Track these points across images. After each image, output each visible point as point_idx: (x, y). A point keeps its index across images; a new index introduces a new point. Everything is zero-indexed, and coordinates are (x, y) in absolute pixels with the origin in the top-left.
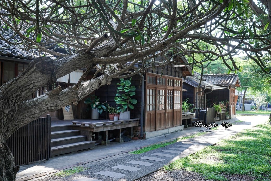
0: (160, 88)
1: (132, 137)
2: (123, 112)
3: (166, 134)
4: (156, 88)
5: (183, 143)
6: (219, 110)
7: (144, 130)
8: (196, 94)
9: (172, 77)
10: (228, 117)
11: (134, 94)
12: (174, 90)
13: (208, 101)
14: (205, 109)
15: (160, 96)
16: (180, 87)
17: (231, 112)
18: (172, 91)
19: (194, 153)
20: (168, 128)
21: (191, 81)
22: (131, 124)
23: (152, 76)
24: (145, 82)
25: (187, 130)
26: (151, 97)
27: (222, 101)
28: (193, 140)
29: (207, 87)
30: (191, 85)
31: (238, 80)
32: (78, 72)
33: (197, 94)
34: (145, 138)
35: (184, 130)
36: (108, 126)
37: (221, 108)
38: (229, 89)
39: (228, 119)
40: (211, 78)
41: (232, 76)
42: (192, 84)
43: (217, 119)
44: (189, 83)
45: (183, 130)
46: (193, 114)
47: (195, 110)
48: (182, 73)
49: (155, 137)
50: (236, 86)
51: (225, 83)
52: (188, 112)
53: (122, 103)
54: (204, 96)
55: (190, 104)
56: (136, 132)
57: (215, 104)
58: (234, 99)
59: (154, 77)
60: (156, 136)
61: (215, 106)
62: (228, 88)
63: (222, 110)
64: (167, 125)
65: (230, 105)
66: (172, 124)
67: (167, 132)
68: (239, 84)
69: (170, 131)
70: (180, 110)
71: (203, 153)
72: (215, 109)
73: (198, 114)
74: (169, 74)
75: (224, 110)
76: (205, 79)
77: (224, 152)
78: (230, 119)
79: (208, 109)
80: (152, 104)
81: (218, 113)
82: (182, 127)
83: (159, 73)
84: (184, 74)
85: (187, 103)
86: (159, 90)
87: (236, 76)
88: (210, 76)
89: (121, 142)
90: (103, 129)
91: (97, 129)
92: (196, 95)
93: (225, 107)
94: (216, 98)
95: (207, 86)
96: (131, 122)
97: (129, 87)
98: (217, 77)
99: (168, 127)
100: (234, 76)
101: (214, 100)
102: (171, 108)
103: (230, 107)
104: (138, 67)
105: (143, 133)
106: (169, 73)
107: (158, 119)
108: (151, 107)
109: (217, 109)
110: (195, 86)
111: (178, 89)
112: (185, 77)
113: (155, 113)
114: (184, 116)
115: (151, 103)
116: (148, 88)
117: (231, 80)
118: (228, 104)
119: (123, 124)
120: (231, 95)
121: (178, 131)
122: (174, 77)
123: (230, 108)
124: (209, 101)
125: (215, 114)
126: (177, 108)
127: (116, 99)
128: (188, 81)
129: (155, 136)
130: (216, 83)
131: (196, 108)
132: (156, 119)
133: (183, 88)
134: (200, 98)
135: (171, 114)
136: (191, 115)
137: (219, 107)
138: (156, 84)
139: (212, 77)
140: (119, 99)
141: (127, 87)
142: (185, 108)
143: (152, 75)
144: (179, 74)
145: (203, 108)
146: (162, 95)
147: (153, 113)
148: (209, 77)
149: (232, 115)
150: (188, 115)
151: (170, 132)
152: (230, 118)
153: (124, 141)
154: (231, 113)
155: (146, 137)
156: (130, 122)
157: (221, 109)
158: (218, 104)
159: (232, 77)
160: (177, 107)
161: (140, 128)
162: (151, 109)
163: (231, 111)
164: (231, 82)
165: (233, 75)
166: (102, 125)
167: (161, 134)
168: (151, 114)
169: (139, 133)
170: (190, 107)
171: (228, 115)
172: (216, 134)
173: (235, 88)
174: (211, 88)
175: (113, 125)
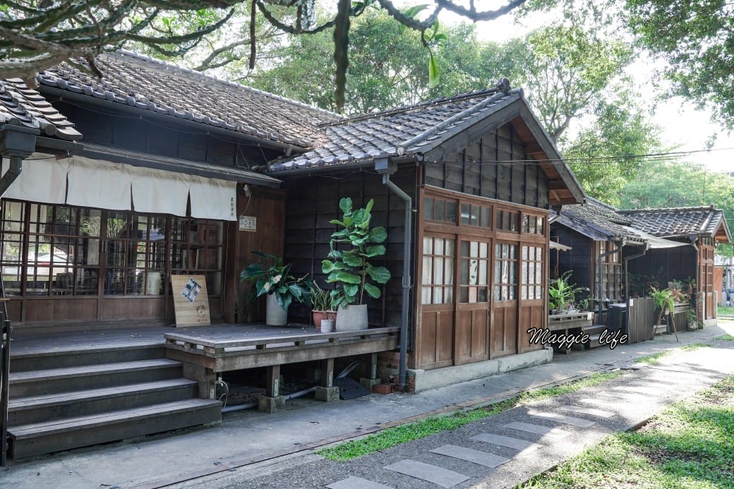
0: (469, 234)
1: (374, 383)
2: (346, 307)
3: (492, 375)
4: (456, 235)
5: (532, 412)
6: (667, 306)
7: (412, 366)
8: (597, 258)
9: (513, 204)
10: (695, 325)
11: (381, 251)
12: (519, 242)
13: (636, 280)
14: (623, 302)
15: (472, 261)
16: (543, 236)
17: (702, 310)
18: (515, 247)
19: (554, 469)
20: (498, 357)
21: (583, 222)
22: (365, 344)
23: (443, 199)
24: (415, 217)
25: (565, 361)
26: (439, 262)
27: (678, 281)
28: (568, 402)
29: (631, 239)
30: (584, 234)
31: (724, 224)
32: (221, 187)
33: (600, 260)
34: (414, 388)
35: (554, 360)
36: (274, 352)
37: (672, 299)
38: (697, 249)
39: (693, 330)
40: (645, 219)
41: (705, 213)
42: (585, 231)
43: (662, 328)
44: (576, 228)
45: (550, 363)
46: (586, 316)
47: (596, 303)
48: (548, 194)
49: (448, 387)
50: (717, 241)
51: (684, 231)
52: (571, 308)
53: (342, 280)
54: (623, 265)
55: (575, 287)
56: (388, 369)
57: (654, 289)
58: (711, 276)
59: (449, 201)
60: (453, 381)
61: (656, 293)
62: (695, 245)
63: (678, 304)
64: (497, 346)
65: (699, 291)
66: (512, 344)
67: (496, 370)
68: (725, 235)
69: (507, 367)
70: (541, 304)
71: (591, 467)
72: (653, 301)
73: (603, 314)
74: (502, 196)
75: (681, 304)
76: (628, 220)
77: (672, 465)
78: (701, 330)
79: (631, 302)
80: (443, 283)
81: (664, 313)
82: (548, 353)
83: (465, 189)
84: (555, 199)
85: (569, 283)
86: (468, 243)
87: (716, 212)
88: (642, 214)
89: (329, 400)
90: (256, 361)
91: (227, 362)
92: (597, 263)
93: (686, 297)
94: (659, 273)
95: (629, 236)
96: (367, 340)
97: (365, 230)
98: (663, 217)
99: (502, 353)
100: (712, 213)
101: (653, 277)
102: (511, 297)
103: (699, 297)
104: (389, 165)
105: (407, 374)
106: (504, 191)
107: (464, 330)
108: (438, 291)
109: (661, 301)
110: (594, 238)
111: (533, 241)
112: (557, 209)
113: (452, 310)
114: (558, 319)
115: (438, 281)
116: (426, 236)
117: (701, 222)
118: (694, 290)
119: (334, 346)
120: (703, 264)
121: (533, 365)
122: (521, 206)
123: (700, 300)
124: (639, 279)
125: (657, 314)
126: (531, 298)
127: (327, 267)
128: (575, 224)
129: (451, 384)
130: (658, 232)
131: (597, 299)
132: (457, 331)
133: (551, 240)
134: (611, 271)
135: (509, 317)
136: (580, 317)
137: (668, 297)
138: (458, 225)
139: (648, 216)
140: (333, 267)
141: (359, 229)
142: (562, 300)
143: (441, 195)
144: (537, 197)
145: (620, 299)
146: (479, 259)
147: (448, 310)
148: (640, 216)
149: (706, 319)
150: (569, 318)
151: (503, 369)
152: (700, 327)
153: (341, 398)
154: (702, 313)
155: (417, 388)
156: (363, 337)
157: (673, 302)
158: (663, 287)
159: (705, 216)
160: (531, 294)
161: (397, 356)
162: (438, 300)
163: (702, 306)
164: (703, 228)
165: (707, 209)
166: (254, 347)
167: (471, 377)
168: (439, 313)
169: (397, 372)
170: (577, 294)
171: (694, 318)
172: (652, 381)
173: (713, 245)
174: (642, 243)
175: (296, 348)
